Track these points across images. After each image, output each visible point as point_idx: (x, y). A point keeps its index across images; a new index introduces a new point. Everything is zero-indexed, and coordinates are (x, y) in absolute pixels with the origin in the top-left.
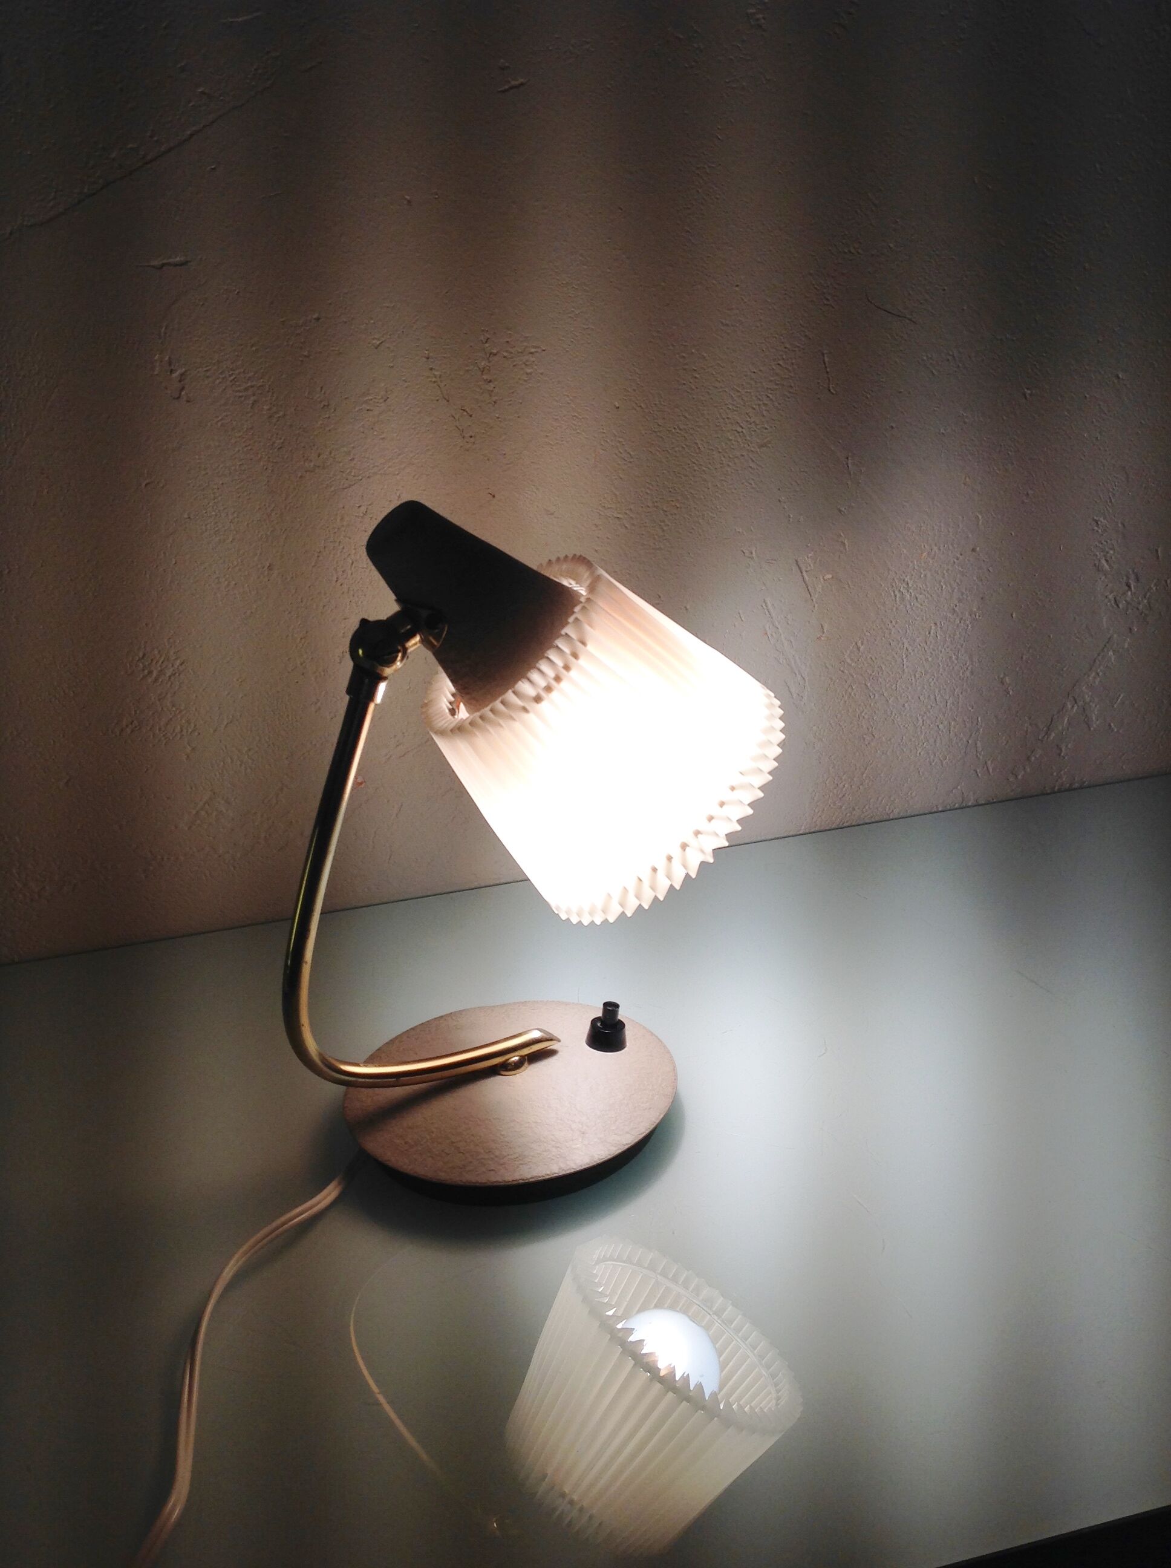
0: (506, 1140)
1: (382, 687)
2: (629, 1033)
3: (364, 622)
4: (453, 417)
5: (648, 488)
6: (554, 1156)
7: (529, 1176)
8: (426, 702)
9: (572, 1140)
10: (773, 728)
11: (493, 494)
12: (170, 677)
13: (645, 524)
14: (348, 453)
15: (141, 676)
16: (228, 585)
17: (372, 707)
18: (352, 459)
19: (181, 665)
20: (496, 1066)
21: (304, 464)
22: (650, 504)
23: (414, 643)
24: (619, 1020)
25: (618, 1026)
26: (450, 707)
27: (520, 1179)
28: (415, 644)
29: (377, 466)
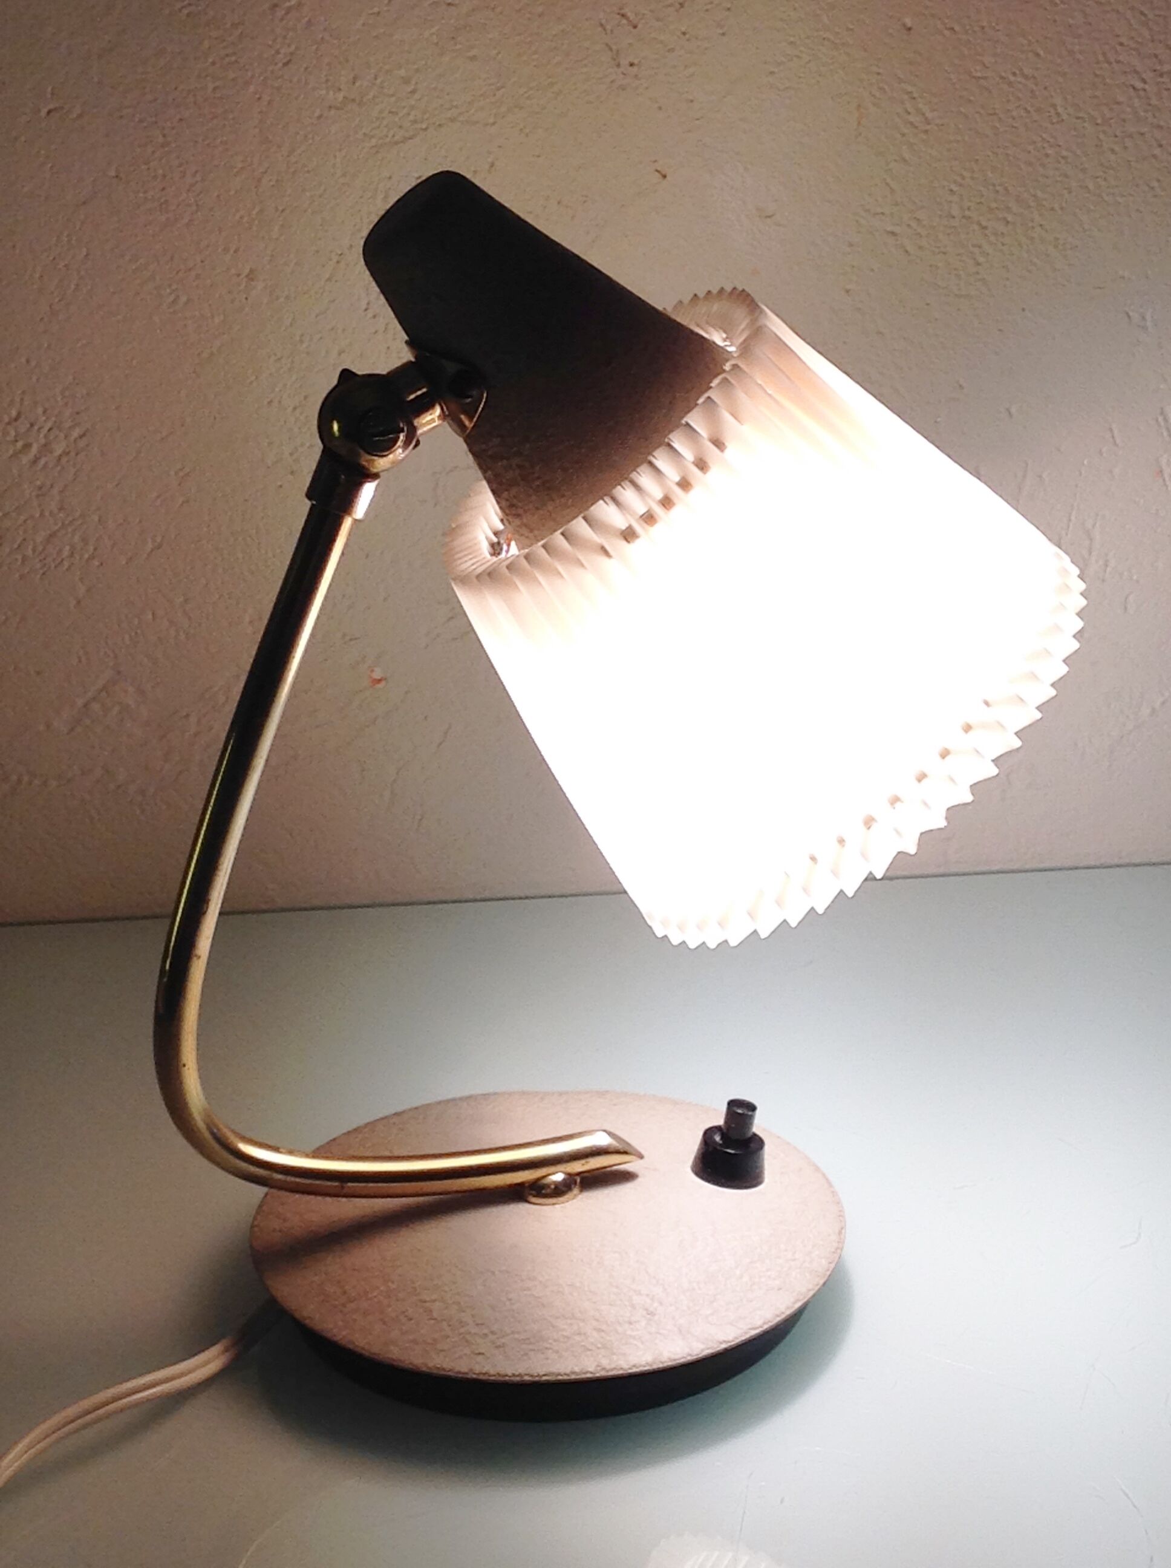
0: (514, 1307)
1: (368, 490)
2: (771, 1160)
3: (346, 375)
4: (602, 25)
5: (955, 182)
6: (592, 1344)
7: (542, 1371)
8: (454, 526)
9: (630, 1323)
10: (1057, 628)
11: (664, 173)
12: (60, 458)
13: (942, 249)
14: (406, 81)
15: (11, 452)
16: (175, 302)
17: (347, 524)
18: (413, 92)
19: (81, 437)
20: (521, 1185)
21: (328, 93)
22: (955, 211)
23: (431, 420)
24: (755, 1135)
25: (752, 1145)
26: (495, 540)
27: (526, 1375)
28: (433, 420)
29: (456, 107)
